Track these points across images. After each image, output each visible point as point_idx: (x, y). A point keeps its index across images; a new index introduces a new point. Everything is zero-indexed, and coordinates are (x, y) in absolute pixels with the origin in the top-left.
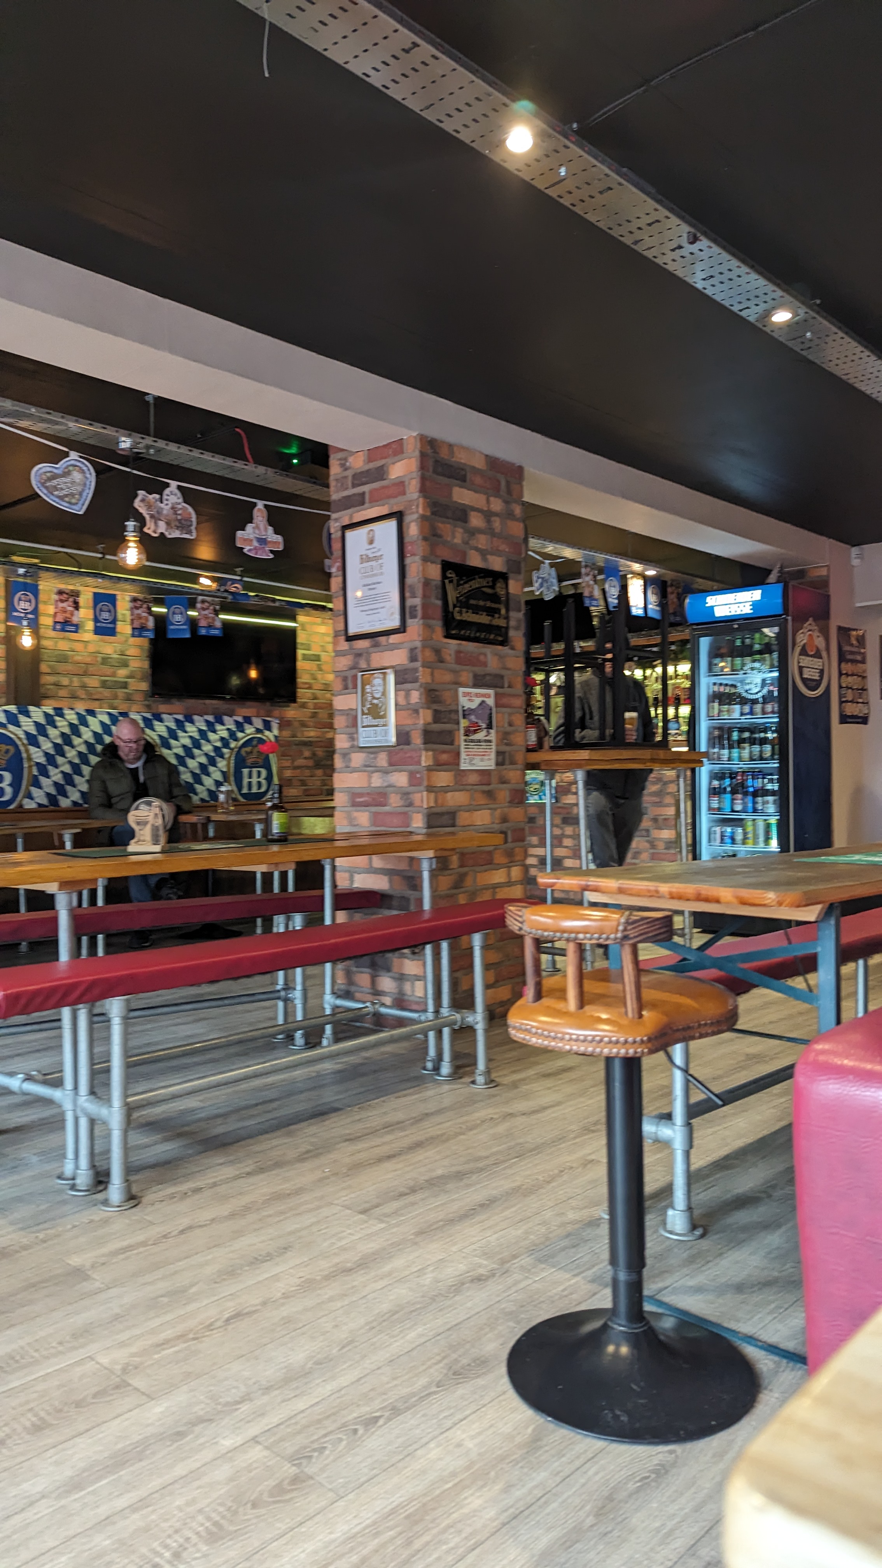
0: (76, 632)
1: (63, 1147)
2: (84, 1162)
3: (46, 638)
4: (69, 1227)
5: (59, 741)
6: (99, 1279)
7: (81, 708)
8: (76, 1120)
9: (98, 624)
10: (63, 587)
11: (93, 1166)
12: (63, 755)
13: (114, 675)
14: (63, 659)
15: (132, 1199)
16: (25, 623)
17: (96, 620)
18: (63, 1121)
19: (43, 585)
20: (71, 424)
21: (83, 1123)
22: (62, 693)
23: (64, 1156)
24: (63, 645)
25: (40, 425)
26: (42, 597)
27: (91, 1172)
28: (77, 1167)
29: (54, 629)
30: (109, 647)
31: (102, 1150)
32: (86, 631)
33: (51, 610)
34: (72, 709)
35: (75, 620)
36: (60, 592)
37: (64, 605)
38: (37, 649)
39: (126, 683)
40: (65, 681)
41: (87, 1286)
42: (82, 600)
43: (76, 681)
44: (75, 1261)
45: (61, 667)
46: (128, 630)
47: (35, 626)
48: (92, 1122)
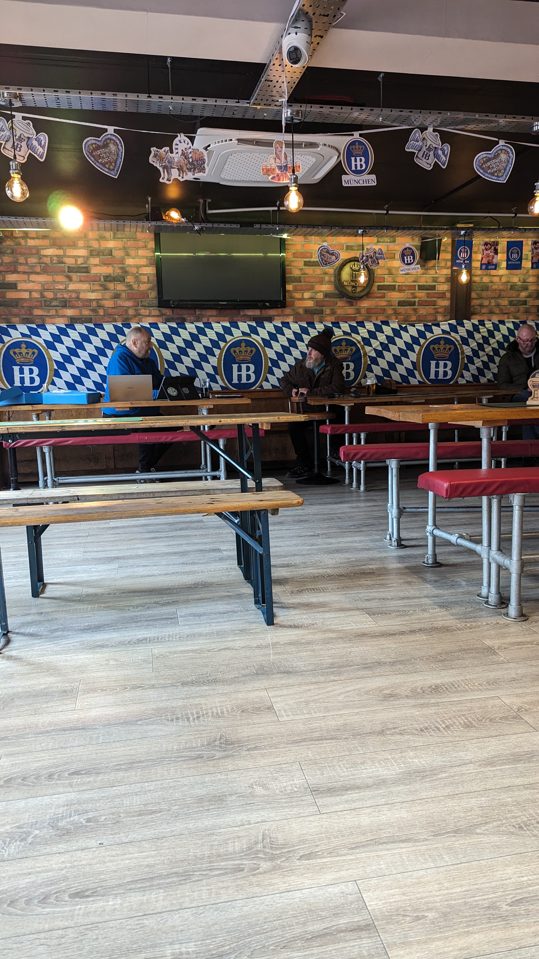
0: (495, 269)
1: (482, 579)
2: (493, 589)
3: (476, 276)
4: (484, 624)
5: (481, 341)
6: (502, 656)
7: (495, 319)
8: (490, 564)
9: (509, 263)
10: (487, 240)
11: (499, 592)
12: (483, 350)
13: (518, 296)
14: (485, 288)
15: (523, 616)
16: (463, 266)
17: (508, 260)
18: (482, 565)
19: (475, 241)
20: (501, 121)
21: (494, 567)
22: (484, 311)
23: (482, 584)
24: (486, 279)
25: (480, 125)
26: (474, 249)
27: (497, 596)
28: (489, 591)
29: (481, 269)
30: (516, 278)
31: (505, 585)
32: (500, 269)
33: (480, 257)
34: (490, 321)
35: (495, 261)
36: (486, 244)
37: (489, 252)
38: (470, 282)
39: (526, 301)
40: (486, 303)
41: (495, 658)
42: (499, 248)
43: (493, 302)
44: (488, 643)
45: (484, 294)
46: (529, 265)
47: (469, 268)
48: (499, 567)
